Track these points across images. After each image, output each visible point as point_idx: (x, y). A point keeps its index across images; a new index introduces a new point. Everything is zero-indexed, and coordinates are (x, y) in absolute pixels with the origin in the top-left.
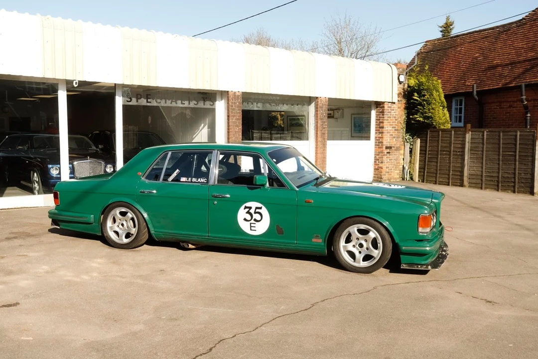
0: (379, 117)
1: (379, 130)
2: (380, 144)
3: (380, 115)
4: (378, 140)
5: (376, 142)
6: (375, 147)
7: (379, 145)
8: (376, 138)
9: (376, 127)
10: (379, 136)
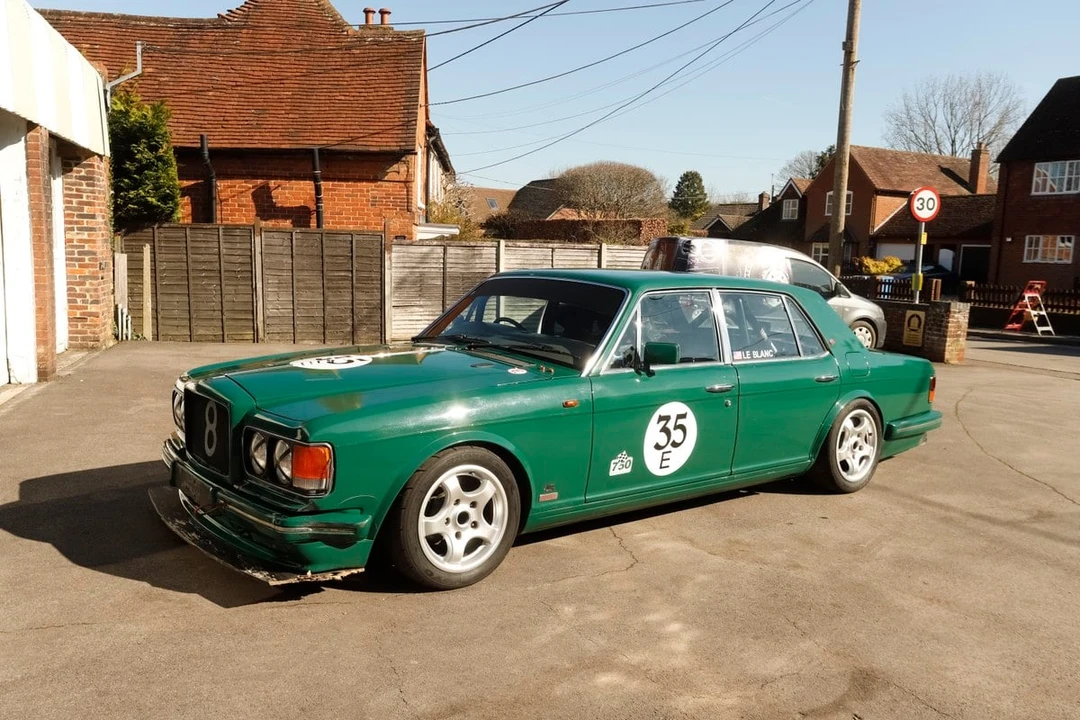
0: (77, 190)
1: (77, 223)
2: (87, 258)
3: (81, 185)
4: (76, 247)
5: (66, 253)
6: (67, 265)
7: (83, 260)
8: (68, 241)
9: (66, 215)
10: (80, 237)
